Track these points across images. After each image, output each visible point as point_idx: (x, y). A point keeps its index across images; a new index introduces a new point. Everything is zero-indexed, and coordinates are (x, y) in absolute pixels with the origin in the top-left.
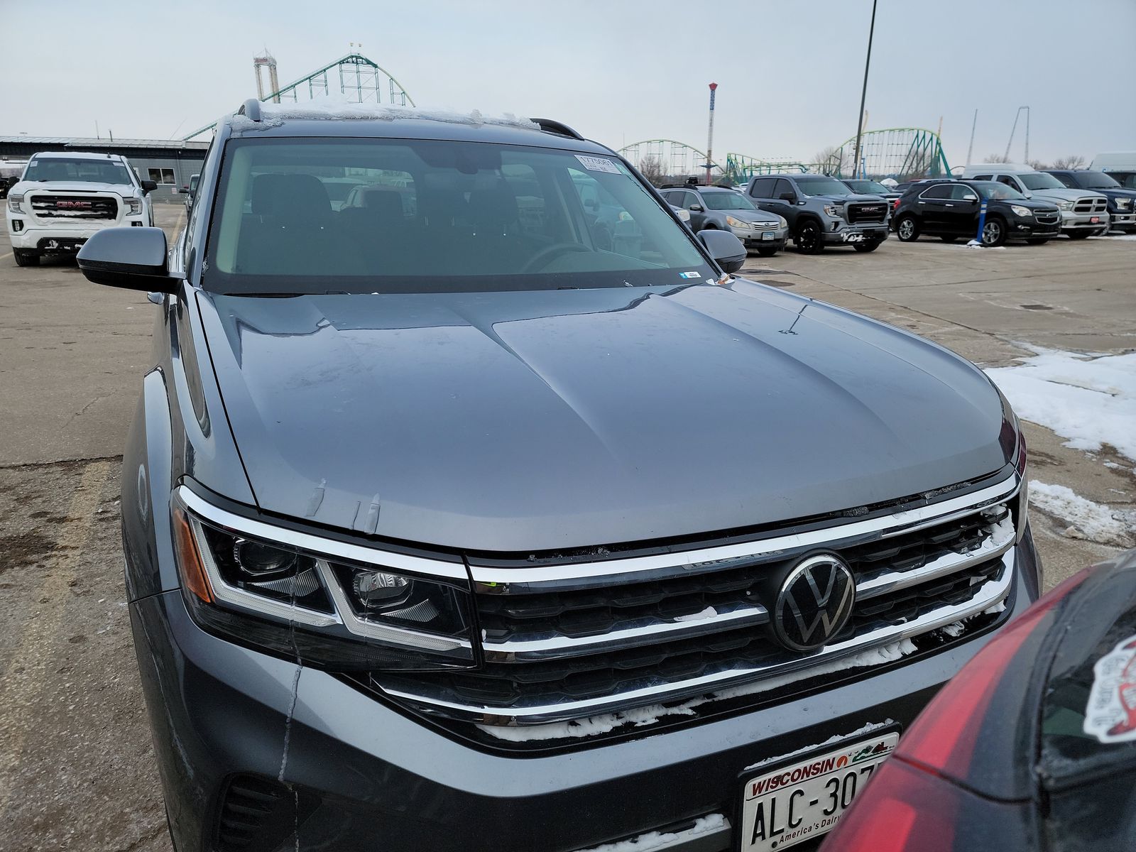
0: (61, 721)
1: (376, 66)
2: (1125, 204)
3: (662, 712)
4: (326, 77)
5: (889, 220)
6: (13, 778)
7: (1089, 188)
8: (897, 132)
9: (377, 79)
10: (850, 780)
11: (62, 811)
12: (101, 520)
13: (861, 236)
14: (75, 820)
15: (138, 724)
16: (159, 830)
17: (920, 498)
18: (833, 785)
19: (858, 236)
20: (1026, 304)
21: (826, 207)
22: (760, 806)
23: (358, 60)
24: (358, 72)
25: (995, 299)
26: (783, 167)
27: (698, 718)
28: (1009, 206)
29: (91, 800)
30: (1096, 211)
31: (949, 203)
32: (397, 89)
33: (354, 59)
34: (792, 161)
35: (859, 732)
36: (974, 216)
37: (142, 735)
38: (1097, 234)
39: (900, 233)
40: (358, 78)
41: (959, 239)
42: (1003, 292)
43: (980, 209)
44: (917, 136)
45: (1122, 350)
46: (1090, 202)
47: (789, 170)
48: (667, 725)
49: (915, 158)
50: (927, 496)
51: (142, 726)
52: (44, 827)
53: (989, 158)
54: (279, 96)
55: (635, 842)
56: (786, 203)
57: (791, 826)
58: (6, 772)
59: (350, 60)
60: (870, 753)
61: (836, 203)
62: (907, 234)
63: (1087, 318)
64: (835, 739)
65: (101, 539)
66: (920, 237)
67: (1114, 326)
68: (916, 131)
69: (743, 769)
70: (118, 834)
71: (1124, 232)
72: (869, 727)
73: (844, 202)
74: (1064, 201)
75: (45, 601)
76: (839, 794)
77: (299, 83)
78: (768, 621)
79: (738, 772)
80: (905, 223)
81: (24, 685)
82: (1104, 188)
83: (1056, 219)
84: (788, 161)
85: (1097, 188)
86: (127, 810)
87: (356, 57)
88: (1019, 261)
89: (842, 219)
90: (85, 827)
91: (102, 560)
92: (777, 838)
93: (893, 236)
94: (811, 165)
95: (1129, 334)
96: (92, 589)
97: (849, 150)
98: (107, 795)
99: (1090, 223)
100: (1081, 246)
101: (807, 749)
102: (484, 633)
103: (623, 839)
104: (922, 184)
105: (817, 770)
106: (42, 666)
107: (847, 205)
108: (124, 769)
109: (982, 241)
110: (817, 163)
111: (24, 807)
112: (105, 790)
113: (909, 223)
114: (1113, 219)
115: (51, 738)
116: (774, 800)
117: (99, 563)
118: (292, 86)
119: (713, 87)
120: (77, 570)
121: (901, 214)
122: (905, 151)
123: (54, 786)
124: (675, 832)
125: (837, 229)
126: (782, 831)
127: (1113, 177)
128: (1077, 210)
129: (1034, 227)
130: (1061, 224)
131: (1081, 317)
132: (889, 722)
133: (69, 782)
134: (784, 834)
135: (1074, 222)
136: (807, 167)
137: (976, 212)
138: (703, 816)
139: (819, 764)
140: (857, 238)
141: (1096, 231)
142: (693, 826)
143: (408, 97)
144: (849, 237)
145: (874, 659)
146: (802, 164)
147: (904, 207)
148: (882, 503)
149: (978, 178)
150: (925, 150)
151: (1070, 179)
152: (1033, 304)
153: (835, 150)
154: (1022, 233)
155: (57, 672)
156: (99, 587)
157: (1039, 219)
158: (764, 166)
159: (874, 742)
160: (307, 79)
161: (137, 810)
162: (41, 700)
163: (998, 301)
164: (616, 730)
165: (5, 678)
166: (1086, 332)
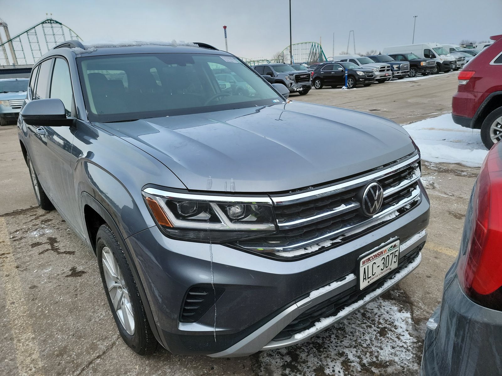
0: (45, 317)
1: (61, 24)
2: (397, 67)
3: (331, 242)
4: (35, 31)
5: (312, 80)
6: (35, 341)
7: (383, 62)
8: (304, 44)
9: (62, 30)
10: (388, 257)
11: (65, 347)
12: (15, 240)
13: (301, 88)
14: (73, 349)
15: (81, 312)
16: (112, 344)
17: (396, 162)
18: (383, 259)
19: (300, 88)
20: (370, 109)
21: (286, 77)
22: (365, 268)
23: (51, 21)
24: (52, 27)
25: (358, 108)
26: (260, 62)
27: (343, 242)
28: (355, 71)
29: (76, 342)
30: (387, 71)
31: (333, 72)
32: (73, 35)
33: (49, 21)
34: (263, 59)
35: (389, 241)
36: (343, 77)
37: (86, 315)
38: (388, 81)
39: (316, 86)
40: (53, 30)
41: (338, 86)
42: (360, 106)
43: (345, 73)
44: (312, 45)
45: (409, 122)
46: (384, 67)
47: (263, 63)
48: (334, 246)
49: (313, 55)
50: (398, 161)
51: (83, 312)
52: (61, 354)
53: (341, 53)
54: (12, 41)
55: (330, 286)
56: (269, 76)
57: (373, 275)
58: (30, 340)
59: (47, 21)
60: (392, 248)
61: (290, 75)
62: (318, 86)
63: (393, 112)
64: (383, 244)
65: (19, 248)
66: (324, 87)
67: (403, 114)
68: (311, 43)
69: (359, 257)
70: (96, 350)
71: (397, 79)
72: (391, 239)
73: (293, 74)
74: (375, 68)
75: (7, 276)
76: (385, 263)
77: (21, 34)
78: (360, 207)
79: (357, 258)
80: (317, 81)
81: (18, 308)
82: (389, 61)
83: (373, 76)
84: (262, 59)
85: (386, 62)
86: (95, 341)
87: (50, 20)
88: (363, 93)
89: (293, 82)
90: (79, 351)
91: (25, 256)
92: (369, 280)
93: (313, 87)
94: (271, 60)
95: (410, 116)
96: (27, 267)
97: (287, 52)
98: (82, 338)
99: (385, 76)
100: (383, 86)
101: (376, 248)
102: (277, 220)
103: (326, 285)
104: (321, 65)
105: (379, 255)
106: (23, 300)
107: (294, 75)
108: (85, 328)
109: (347, 87)
110: (274, 59)
111: (47, 350)
112: (80, 337)
113: (318, 81)
114: (393, 74)
115: (44, 324)
116: (368, 266)
117: (25, 257)
118: (18, 36)
119: (225, 27)
120: (15, 262)
121: (315, 78)
122: (308, 52)
123: (56, 341)
124: (341, 281)
125: (292, 86)
126: (370, 277)
127: (391, 57)
128: (380, 71)
129: (366, 79)
130: (375, 77)
131: (391, 112)
132: (396, 237)
133: (63, 338)
134: (371, 278)
135: (379, 76)
136: (270, 61)
137: (344, 75)
138: (348, 275)
139: (379, 253)
140: (300, 89)
141: (388, 79)
142: (345, 278)
143: (80, 38)
144: (297, 89)
145: (388, 218)
146: (268, 60)
147: (316, 75)
148: (386, 164)
149: (342, 61)
150: (316, 51)
151: (376, 59)
152: (373, 109)
153: (280, 53)
154: (361, 82)
155: (32, 301)
156: (30, 266)
157: (367, 76)
158: (251, 62)
159: (393, 244)
160: (25, 32)
161: (99, 340)
162: (30, 312)
163: (360, 109)
164: (320, 249)
165: (8, 307)
166: (395, 117)
